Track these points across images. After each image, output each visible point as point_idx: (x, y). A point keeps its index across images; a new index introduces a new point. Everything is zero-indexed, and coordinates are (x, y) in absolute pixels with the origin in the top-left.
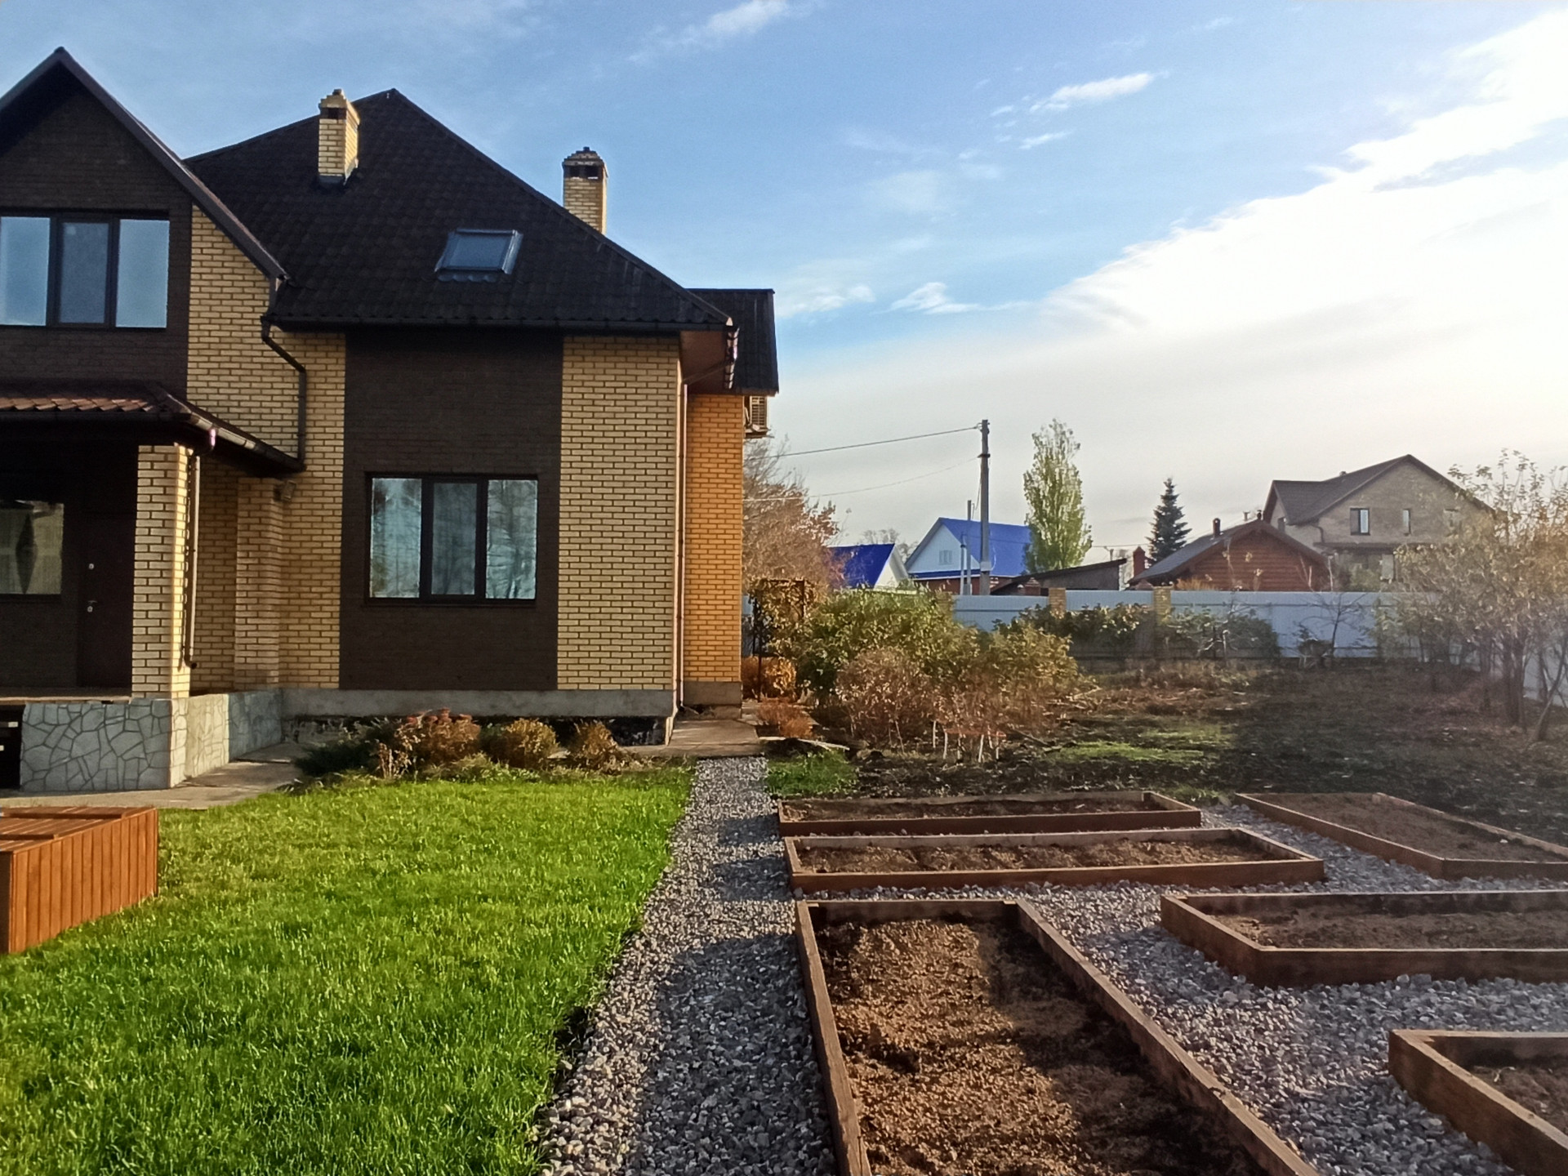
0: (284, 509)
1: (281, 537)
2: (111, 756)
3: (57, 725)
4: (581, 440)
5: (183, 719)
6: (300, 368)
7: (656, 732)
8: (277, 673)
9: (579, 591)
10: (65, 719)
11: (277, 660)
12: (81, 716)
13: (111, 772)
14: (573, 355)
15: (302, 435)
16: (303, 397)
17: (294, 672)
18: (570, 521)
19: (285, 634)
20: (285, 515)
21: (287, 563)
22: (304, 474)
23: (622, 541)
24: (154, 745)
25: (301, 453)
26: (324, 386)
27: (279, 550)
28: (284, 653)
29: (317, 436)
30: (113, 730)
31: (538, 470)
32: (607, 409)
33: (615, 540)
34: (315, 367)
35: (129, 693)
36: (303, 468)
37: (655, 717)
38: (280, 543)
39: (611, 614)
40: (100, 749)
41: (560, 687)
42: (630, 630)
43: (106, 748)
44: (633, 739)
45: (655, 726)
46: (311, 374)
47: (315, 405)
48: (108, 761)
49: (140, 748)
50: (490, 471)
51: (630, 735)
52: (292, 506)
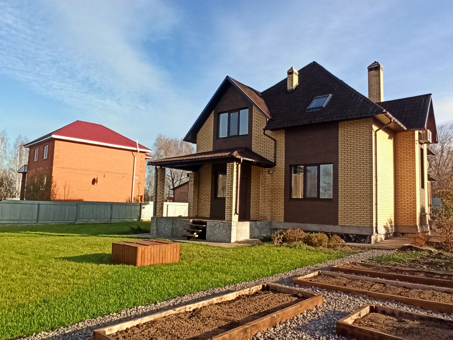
0: (272, 175)
1: (271, 183)
2: (221, 234)
3: (212, 227)
4: (344, 152)
5: (235, 227)
6: (274, 140)
7: (368, 240)
8: (270, 217)
9: (344, 196)
10: (213, 225)
11: (270, 214)
12: (216, 225)
13: (221, 238)
14: (341, 127)
15: (275, 157)
16: (275, 147)
17: (274, 217)
18: (341, 176)
19: (272, 207)
20: (272, 177)
21: (272, 189)
22: (276, 166)
23: (357, 181)
24: (228, 233)
25: (275, 161)
26: (280, 144)
27: (270, 186)
28: (272, 212)
29: (279, 157)
30: (221, 228)
31: (332, 161)
32: (351, 142)
33: (355, 181)
34: (278, 139)
35: (225, 220)
36: (276, 165)
37: (368, 235)
38: (270, 184)
39: (354, 203)
40: (219, 233)
41: (339, 224)
42: (359, 208)
43: (220, 233)
44: (361, 241)
45: (368, 238)
46: (277, 141)
47: (278, 149)
48: (220, 236)
49: (226, 233)
50: (320, 162)
51: (360, 240)
52: (273, 175)
